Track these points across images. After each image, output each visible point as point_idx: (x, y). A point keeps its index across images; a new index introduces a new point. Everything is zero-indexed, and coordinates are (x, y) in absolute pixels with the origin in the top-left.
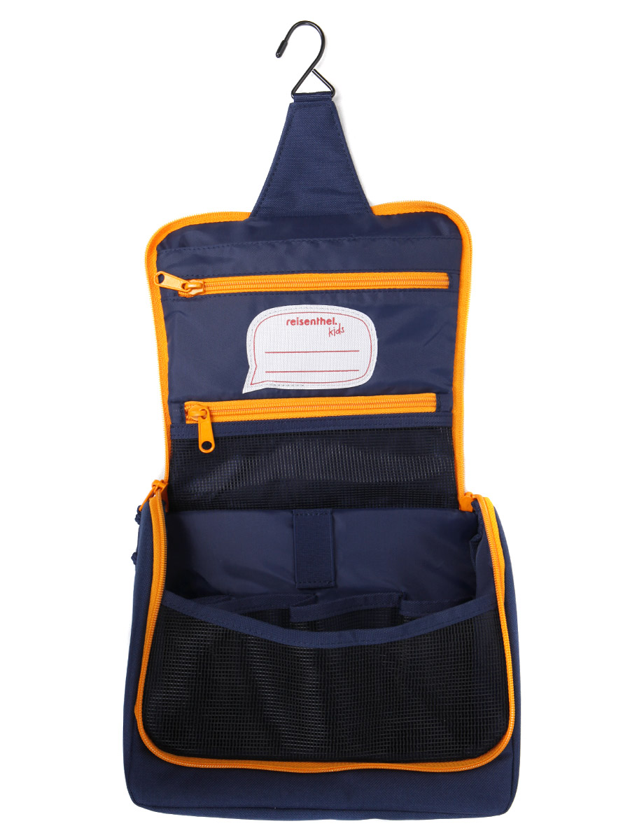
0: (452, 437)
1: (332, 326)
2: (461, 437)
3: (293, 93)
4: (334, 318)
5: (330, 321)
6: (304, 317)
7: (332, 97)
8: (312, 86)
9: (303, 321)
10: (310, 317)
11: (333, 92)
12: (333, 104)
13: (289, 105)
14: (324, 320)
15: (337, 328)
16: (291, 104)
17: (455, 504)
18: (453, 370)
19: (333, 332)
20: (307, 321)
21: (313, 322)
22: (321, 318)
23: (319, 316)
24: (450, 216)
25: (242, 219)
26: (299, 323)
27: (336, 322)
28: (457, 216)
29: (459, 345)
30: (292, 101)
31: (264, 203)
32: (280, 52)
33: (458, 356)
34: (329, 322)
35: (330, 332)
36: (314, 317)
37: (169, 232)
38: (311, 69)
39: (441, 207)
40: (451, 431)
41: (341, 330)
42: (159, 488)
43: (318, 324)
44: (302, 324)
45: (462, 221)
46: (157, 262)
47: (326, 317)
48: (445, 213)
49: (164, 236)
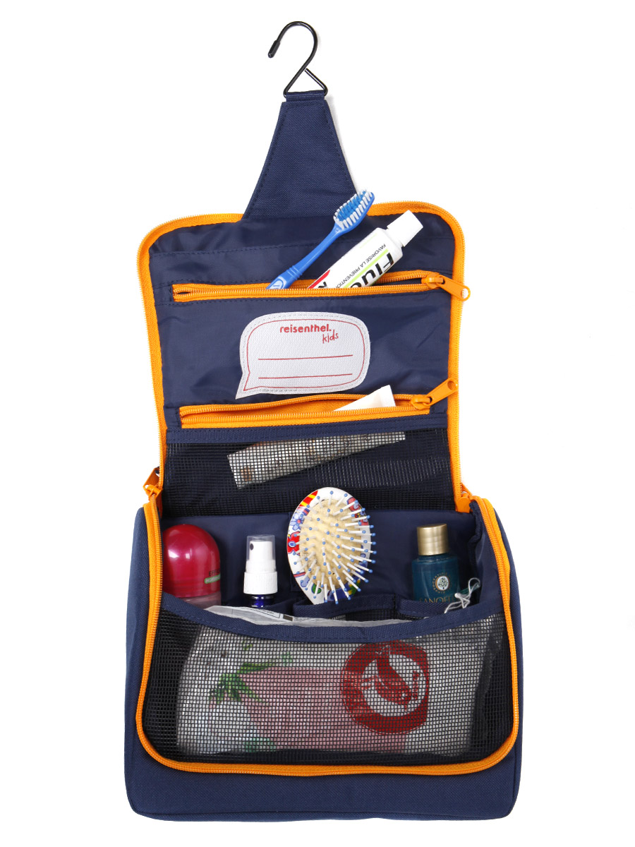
0: (447, 438)
1: (326, 333)
2: (457, 439)
3: (286, 92)
4: (328, 325)
5: (325, 328)
6: (297, 324)
7: (325, 95)
8: (305, 85)
9: (297, 329)
10: (304, 324)
11: (325, 90)
12: (326, 103)
13: (280, 105)
14: (318, 327)
15: (331, 334)
16: (283, 103)
17: (452, 505)
18: (447, 371)
19: (327, 339)
20: (301, 328)
21: (308, 329)
22: (315, 325)
23: (314, 323)
24: (443, 217)
25: (235, 220)
26: (293, 330)
27: (329, 328)
28: (450, 216)
29: (452, 346)
30: (285, 100)
31: (257, 205)
32: (272, 53)
33: (452, 356)
34: (323, 328)
35: (324, 339)
36: (309, 324)
37: (161, 234)
38: (303, 68)
39: (434, 207)
40: (446, 432)
41: (335, 336)
42: (153, 493)
43: (312, 331)
44: (296, 331)
45: (454, 221)
46: (150, 265)
47: (320, 324)
48: (438, 214)
49: (156, 238)
